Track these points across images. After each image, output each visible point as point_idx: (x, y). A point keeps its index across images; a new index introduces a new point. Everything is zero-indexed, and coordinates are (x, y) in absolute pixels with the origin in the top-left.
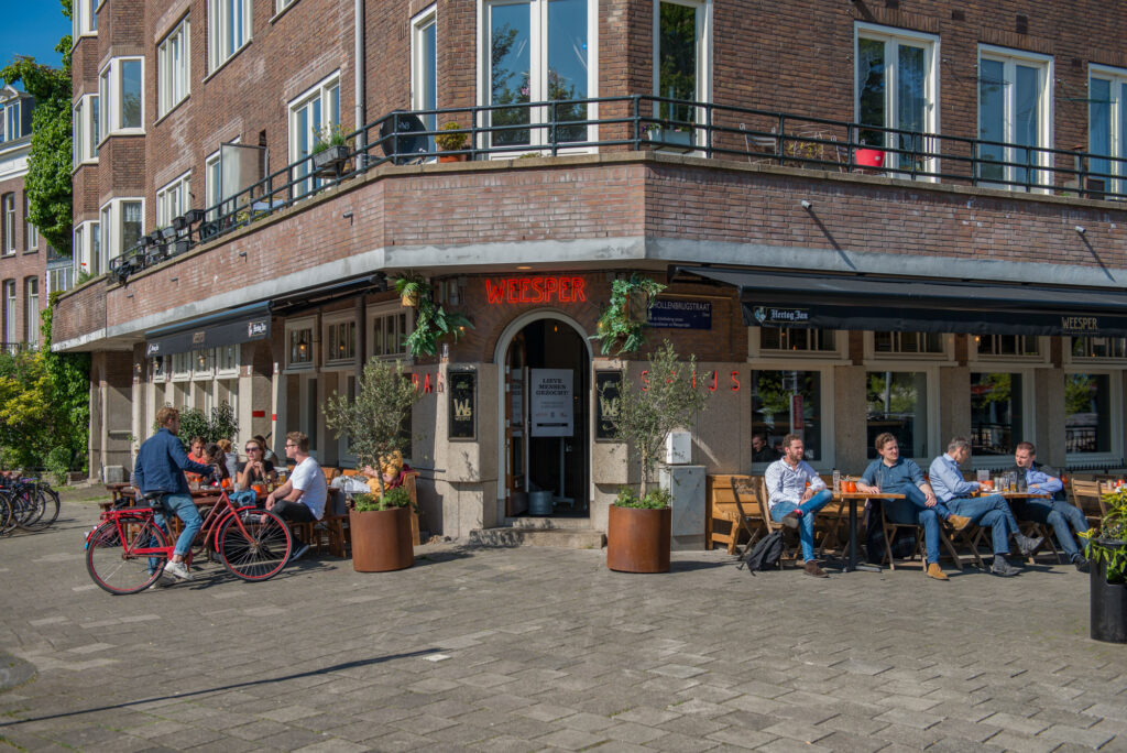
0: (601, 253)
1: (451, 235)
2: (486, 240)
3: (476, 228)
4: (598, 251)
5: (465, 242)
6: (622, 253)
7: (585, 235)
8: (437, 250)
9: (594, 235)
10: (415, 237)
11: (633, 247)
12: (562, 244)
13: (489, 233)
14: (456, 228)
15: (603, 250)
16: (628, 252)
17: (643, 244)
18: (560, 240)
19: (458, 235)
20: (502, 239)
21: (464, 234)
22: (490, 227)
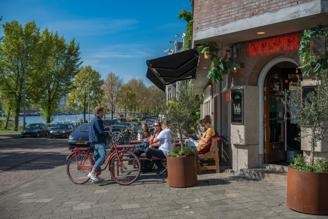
0: (294, 15)
1: (220, 20)
2: (236, 19)
3: (231, 14)
4: (292, 14)
5: (226, 22)
6: (307, 12)
7: (284, 6)
8: (215, 29)
9: (290, 4)
10: (206, 24)
11: (313, 7)
12: (272, 14)
13: (237, 15)
14: (222, 16)
15: (295, 13)
16: (310, 11)
17: (320, 4)
18: (271, 12)
19: (223, 19)
20: (243, 17)
21: (226, 18)
22: (237, 12)
